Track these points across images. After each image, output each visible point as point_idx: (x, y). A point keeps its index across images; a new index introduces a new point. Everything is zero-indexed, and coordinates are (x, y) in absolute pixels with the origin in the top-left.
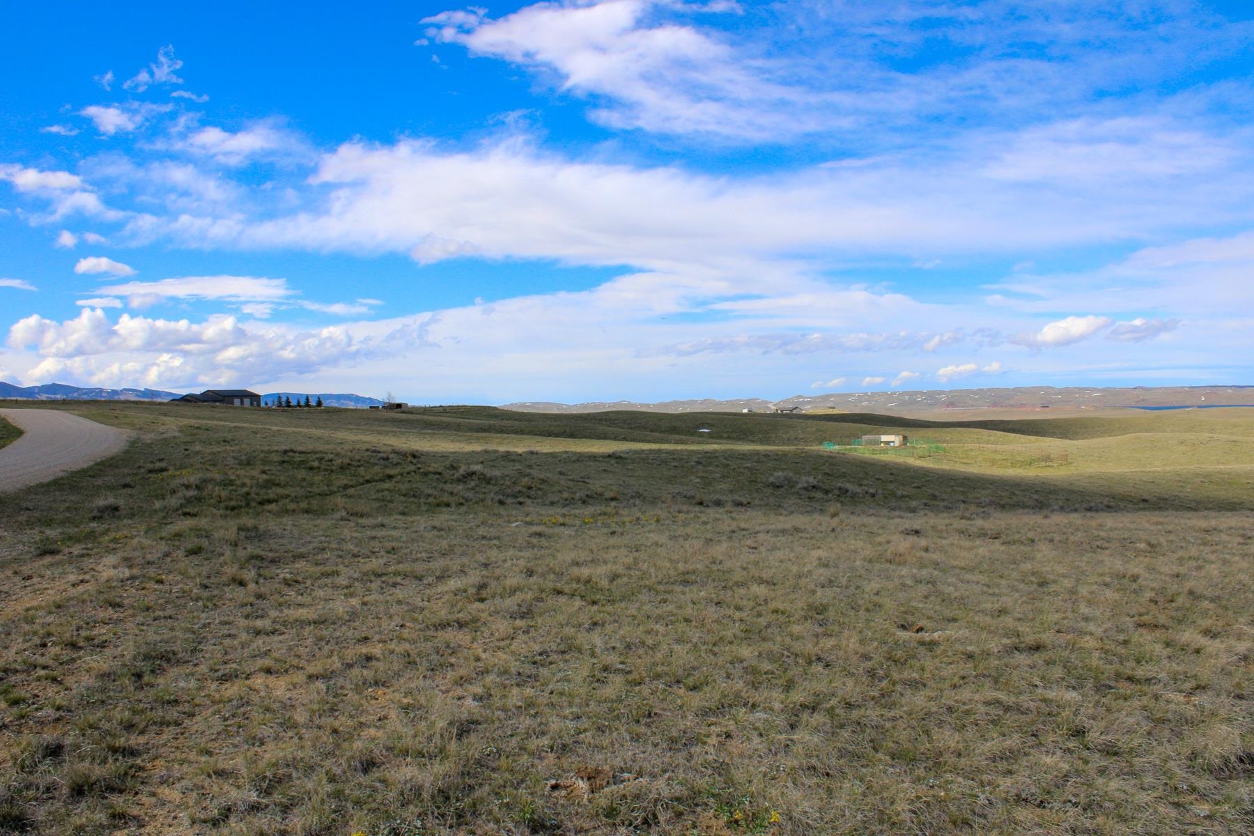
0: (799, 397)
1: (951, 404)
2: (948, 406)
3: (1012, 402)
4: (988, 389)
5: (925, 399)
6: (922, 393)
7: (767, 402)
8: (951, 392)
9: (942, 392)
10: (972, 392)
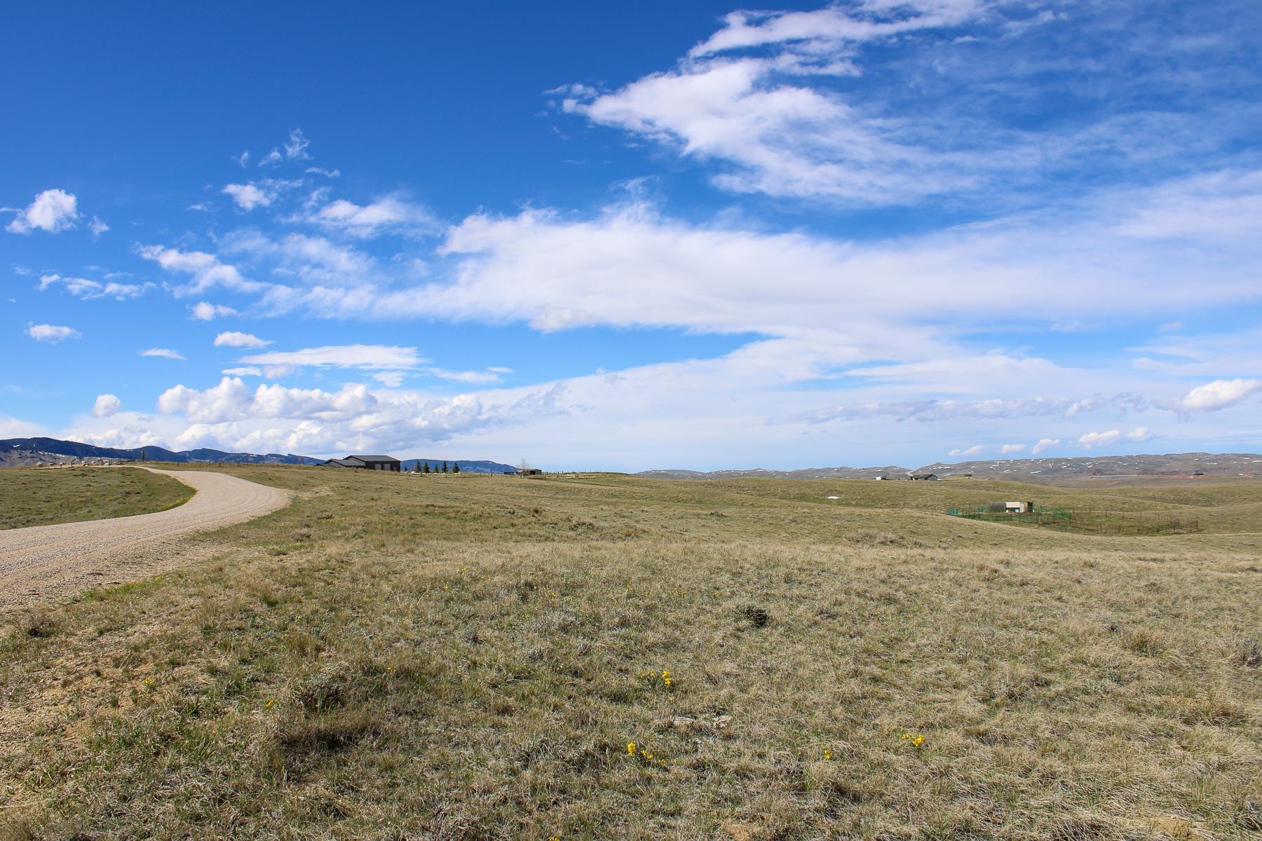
0: (939, 464)
1: (1098, 472)
2: (1094, 474)
3: (1163, 469)
4: (1138, 457)
5: (1070, 466)
6: (1067, 460)
7: (904, 470)
8: (1097, 459)
9: (1087, 460)
10: (1121, 459)
